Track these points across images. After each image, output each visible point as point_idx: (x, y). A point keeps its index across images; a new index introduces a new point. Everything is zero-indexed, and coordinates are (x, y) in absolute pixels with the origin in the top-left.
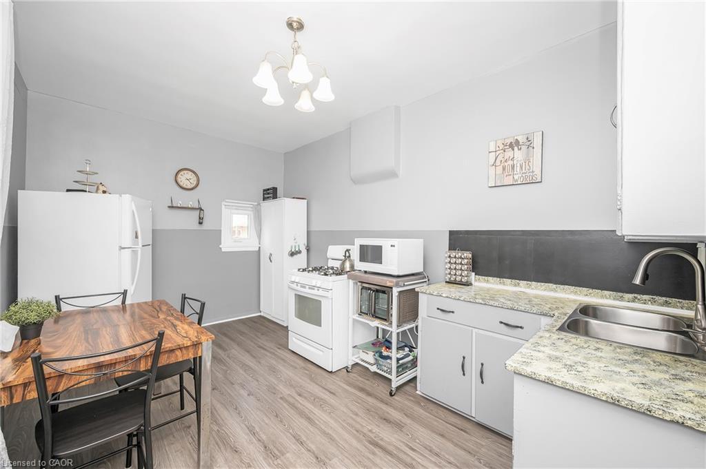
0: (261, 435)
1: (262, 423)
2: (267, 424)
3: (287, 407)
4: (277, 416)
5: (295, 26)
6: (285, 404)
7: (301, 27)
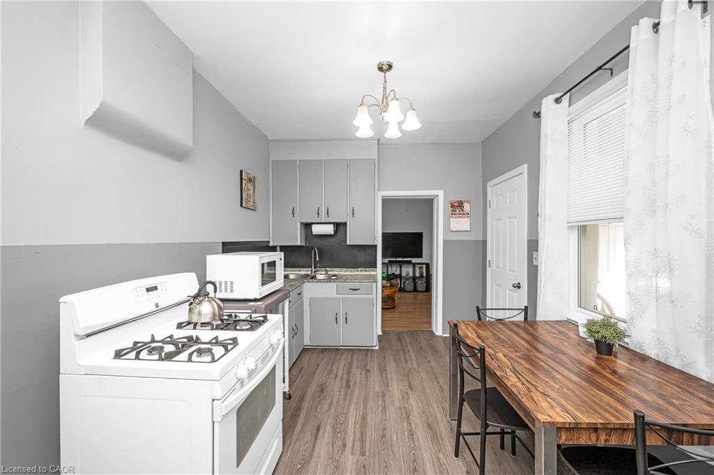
0: (406, 426)
1: (400, 436)
2: (397, 433)
3: (368, 440)
4: (384, 436)
5: (385, 68)
6: (368, 444)
7: (390, 67)
